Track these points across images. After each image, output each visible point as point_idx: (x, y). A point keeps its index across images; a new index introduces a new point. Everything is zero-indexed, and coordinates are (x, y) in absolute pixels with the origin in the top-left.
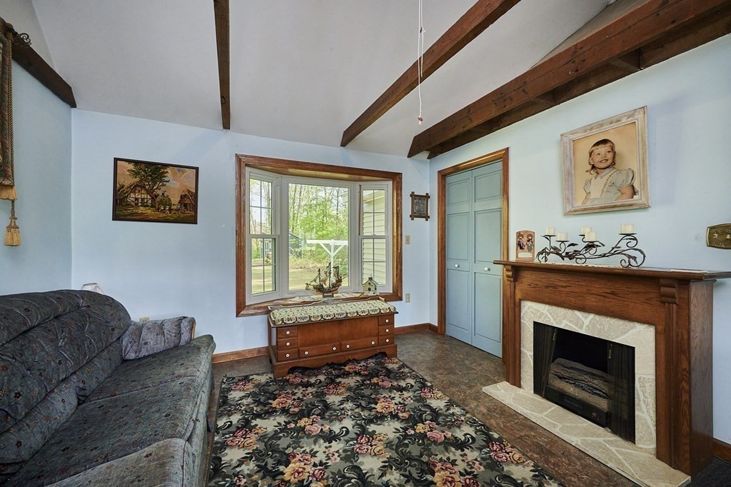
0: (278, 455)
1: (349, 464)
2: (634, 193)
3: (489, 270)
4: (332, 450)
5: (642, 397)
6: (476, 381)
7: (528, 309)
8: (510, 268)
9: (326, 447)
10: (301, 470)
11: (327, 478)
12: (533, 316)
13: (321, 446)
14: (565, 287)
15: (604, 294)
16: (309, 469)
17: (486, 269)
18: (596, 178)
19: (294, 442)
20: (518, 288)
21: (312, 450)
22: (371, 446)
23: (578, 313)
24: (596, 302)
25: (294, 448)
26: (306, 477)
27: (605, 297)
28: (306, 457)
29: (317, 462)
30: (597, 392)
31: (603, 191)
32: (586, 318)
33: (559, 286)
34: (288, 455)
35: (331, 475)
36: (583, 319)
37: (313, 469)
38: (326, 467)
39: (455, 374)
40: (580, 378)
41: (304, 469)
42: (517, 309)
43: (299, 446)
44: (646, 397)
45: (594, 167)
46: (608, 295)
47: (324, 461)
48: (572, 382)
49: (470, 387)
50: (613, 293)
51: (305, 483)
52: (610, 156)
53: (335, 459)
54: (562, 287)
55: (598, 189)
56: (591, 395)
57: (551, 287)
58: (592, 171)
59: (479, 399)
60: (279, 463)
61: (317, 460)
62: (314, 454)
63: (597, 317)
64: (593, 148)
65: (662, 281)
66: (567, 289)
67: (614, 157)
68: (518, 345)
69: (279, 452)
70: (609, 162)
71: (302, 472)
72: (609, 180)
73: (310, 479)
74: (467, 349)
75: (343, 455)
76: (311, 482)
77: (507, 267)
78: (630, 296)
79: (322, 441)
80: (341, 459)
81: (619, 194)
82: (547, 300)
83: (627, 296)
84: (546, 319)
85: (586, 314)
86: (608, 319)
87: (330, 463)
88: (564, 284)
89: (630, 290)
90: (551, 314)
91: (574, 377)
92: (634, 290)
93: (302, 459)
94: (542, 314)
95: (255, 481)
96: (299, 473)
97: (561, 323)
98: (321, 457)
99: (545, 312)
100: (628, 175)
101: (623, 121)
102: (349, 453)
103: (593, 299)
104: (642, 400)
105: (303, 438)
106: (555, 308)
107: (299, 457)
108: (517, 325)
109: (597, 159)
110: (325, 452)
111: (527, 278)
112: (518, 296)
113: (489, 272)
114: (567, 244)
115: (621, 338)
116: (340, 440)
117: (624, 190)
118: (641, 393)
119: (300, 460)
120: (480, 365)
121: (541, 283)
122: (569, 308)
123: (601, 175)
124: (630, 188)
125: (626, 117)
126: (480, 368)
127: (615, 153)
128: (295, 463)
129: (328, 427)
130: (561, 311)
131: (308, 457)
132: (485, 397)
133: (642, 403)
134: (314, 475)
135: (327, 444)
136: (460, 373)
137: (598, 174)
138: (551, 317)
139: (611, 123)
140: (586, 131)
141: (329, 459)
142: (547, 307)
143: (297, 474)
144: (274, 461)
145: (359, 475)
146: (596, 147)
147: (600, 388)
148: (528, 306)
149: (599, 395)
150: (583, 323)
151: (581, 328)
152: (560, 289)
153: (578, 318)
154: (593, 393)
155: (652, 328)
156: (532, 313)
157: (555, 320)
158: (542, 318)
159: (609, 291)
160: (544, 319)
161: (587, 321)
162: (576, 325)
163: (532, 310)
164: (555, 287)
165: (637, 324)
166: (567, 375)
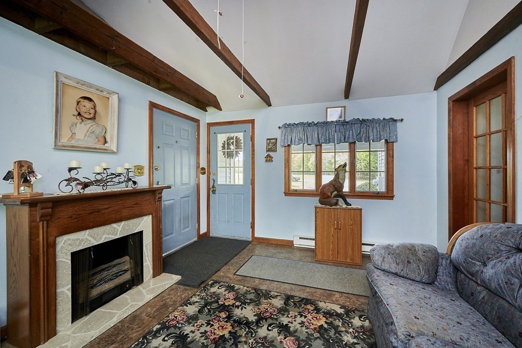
0: (326, 336)
1: (288, 308)
2: (106, 142)
4: (290, 320)
5: (146, 254)
9: (292, 323)
10: (315, 319)
11: (303, 308)
12: (70, 247)
13: (295, 326)
14: (108, 208)
16: (309, 317)
18: (81, 123)
19: (310, 340)
20: (52, 225)
21: (301, 327)
22: (267, 309)
23: (114, 225)
24: (128, 212)
25: (312, 335)
26: (313, 314)
27: (132, 207)
28: (308, 324)
29: (303, 317)
30: (120, 273)
31: (85, 135)
32: (119, 226)
34: (318, 332)
35: (300, 308)
36: (118, 228)
37: (307, 316)
38: (300, 312)
40: (104, 276)
41: (312, 318)
43: (309, 334)
44: (148, 253)
45: (79, 114)
47: (299, 316)
48: (103, 282)
50: (136, 204)
51: (315, 312)
52: (92, 111)
53: (292, 314)
54: (105, 209)
55: (83, 132)
57: (95, 212)
58: (78, 117)
60: (326, 330)
61: (303, 319)
62: (302, 323)
63: (126, 222)
64: (81, 100)
66: (108, 210)
67: (95, 114)
69: (324, 338)
70: (92, 116)
71: (314, 317)
72: (91, 129)
73: (312, 312)
75: (286, 313)
76: (312, 310)
79: (291, 329)
80: (289, 312)
81: (97, 140)
83: (142, 203)
84: (86, 243)
85: (119, 224)
86: (132, 220)
87: (296, 314)
88: (106, 207)
90: (91, 236)
91: (100, 279)
93: (311, 324)
94: (82, 240)
95: (343, 327)
96: (316, 318)
97: (101, 239)
98: (299, 319)
99: (86, 236)
100: (103, 130)
101: (104, 93)
102: (282, 312)
104: (146, 256)
105: (303, 340)
106: (95, 229)
107: (312, 327)
109: (83, 110)
110: (295, 321)
112: (53, 234)
115: (137, 229)
116: (280, 323)
117: (100, 139)
119: (312, 324)
121: (84, 212)
123: (84, 122)
124: (103, 138)
125: (107, 92)
127: (96, 111)
128: (316, 325)
129: (279, 338)
130: (101, 230)
131: (306, 324)
133: (147, 258)
134: (309, 312)
135: (290, 325)
137: (83, 121)
139: (97, 90)
140: (78, 83)
141: (295, 316)
142: (88, 232)
143: (318, 318)
144: (329, 333)
145: (287, 301)
146: (83, 100)
147: (119, 271)
148: (63, 241)
149: (121, 275)
150: (118, 230)
151: (116, 235)
152: (103, 211)
153: (115, 228)
154: (117, 277)
155: (151, 216)
156: (70, 245)
157: (95, 240)
158: (82, 244)
159: (134, 203)
160: (84, 244)
161: (120, 229)
162: (113, 234)
163: (69, 242)
164: (99, 211)
165: (144, 217)
166: (95, 281)
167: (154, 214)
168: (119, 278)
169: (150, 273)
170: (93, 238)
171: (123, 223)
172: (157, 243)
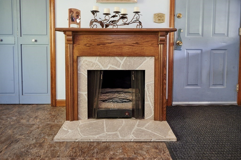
3: (36, 41)
5: (148, 94)
6: (42, 135)
7: (83, 62)
8: (70, 33)
12: (87, 66)
14: (111, 43)
15: (133, 44)
17: (33, 40)
20: (75, 48)
23: (117, 58)
24: (128, 49)
27: (133, 46)
30: (125, 100)
32: (122, 60)
33: (106, 43)
36: (120, 61)
39: (17, 141)
40: (114, 96)
42: (75, 64)
44: (150, 93)
46: (134, 45)
48: (111, 101)
49: (41, 145)
50: (137, 43)
54: (109, 43)
56: (122, 104)
57: (101, 44)
59: (56, 153)
63: (128, 58)
65: (160, 34)
66: (111, 45)
68: (76, 90)
74: (16, 109)
77: (67, 33)
78: (145, 43)
82: (99, 54)
83: (143, 44)
84: (97, 67)
85: (122, 58)
88: (110, 41)
89: (145, 40)
90: (100, 63)
91: (111, 98)
92: (146, 40)
94: (94, 64)
97: (107, 66)
99: (97, 62)
103: (127, 48)
104: (148, 95)
106: (103, 58)
108: (75, 76)
111: (83, 40)
112: (76, 54)
113: (36, 43)
114: (110, 16)
115: (139, 67)
118: (147, 92)
120: (36, 117)
121: (94, 43)
122: (112, 56)
126: (38, 120)
130: (107, 59)
132: (60, 146)
133: (148, 97)
136: (22, 137)
138: (100, 64)
142: (98, 58)
147: (125, 98)
148: (83, 61)
149: (125, 102)
150: (120, 64)
151: (119, 67)
152: (107, 45)
153: (118, 61)
154: (123, 102)
155: (154, 58)
156: (87, 64)
157: (103, 66)
158: (94, 66)
159: (135, 42)
160: (95, 67)
161: (122, 62)
162: (116, 66)
163: (86, 62)
164: (104, 44)
165: (146, 58)
166: (107, 98)
167: (157, 57)
168: (124, 103)
169: (151, 113)
170: (101, 64)
171: (125, 58)
172: (159, 87)
